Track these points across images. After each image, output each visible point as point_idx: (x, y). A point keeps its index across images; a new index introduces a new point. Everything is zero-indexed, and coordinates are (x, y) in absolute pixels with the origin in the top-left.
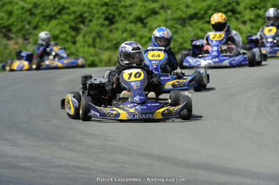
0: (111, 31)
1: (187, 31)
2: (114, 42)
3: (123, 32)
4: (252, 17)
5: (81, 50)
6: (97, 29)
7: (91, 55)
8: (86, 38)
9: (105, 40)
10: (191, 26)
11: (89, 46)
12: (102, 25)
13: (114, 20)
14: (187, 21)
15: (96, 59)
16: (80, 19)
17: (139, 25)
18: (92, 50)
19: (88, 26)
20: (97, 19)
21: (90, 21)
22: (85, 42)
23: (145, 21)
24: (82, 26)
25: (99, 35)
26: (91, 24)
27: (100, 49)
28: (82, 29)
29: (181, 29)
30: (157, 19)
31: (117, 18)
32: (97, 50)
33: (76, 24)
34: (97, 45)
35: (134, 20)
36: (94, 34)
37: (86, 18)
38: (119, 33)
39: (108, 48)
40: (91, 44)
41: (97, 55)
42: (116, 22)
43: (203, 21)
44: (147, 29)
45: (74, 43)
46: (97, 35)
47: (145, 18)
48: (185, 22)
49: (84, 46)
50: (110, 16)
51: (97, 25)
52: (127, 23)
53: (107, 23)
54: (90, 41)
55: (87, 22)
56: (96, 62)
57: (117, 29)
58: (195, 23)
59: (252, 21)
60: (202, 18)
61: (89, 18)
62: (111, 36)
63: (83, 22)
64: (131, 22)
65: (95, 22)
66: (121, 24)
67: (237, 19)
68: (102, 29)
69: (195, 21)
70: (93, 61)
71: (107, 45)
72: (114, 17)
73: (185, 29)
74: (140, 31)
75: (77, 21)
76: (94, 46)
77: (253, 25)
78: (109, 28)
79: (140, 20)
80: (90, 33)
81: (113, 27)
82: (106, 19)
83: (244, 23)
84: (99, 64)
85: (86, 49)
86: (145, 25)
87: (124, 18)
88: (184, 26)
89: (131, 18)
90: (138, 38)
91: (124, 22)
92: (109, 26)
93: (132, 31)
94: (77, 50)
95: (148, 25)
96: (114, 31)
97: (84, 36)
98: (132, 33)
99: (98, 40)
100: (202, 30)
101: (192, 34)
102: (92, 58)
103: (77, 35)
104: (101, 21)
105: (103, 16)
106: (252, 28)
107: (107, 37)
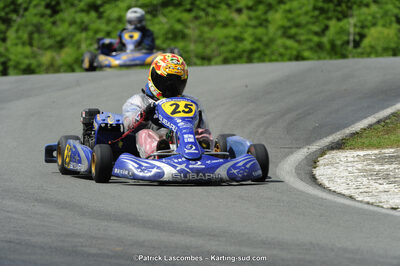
0: (54, 23)
1: (160, 23)
2: (59, 38)
3: (71, 25)
4: (250, 4)
5: (13, 49)
6: (36, 20)
7: (27, 57)
8: (20, 33)
9: (45, 35)
10: (165, 16)
11: (24, 44)
12: (42, 15)
13: (58, 8)
14: (159, 8)
15: (34, 62)
16: (12, 7)
17: (93, 14)
18: (28, 50)
19: (23, 16)
20: (36, 6)
21: (26, 9)
22: (19, 38)
23: (101, 9)
24: (14, 16)
25: (38, 29)
26: (27, 13)
27: (39, 48)
28: (15, 21)
29: (151, 20)
30: (116, 6)
31: (63, 6)
32: (35, 49)
33: (7, 14)
34: (35, 43)
35: (85, 8)
36: (30, 28)
37: (20, 5)
38: (66, 25)
39: (50, 47)
40: (27, 41)
41: (34, 56)
42: (61, 10)
43: (181, 9)
44: (104, 21)
45: (4, 40)
46: (34, 29)
47: (101, 5)
48: (156, 11)
49: (16, 45)
50: (53, 3)
51: (36, 15)
52: (76, 12)
53: (48, 12)
54: (25, 36)
55: (21, 12)
56: (33, 67)
57: (63, 21)
58: (171, 12)
59: (250, 8)
60: (180, 4)
61: (24, 5)
62: (55, 30)
63: (15, 11)
64: (82, 11)
65: (32, 11)
66: (68, 14)
67: (229, 6)
68: (42, 20)
69: (170, 8)
70: (29, 66)
71: (48, 42)
72: (58, 4)
73: (156, 20)
74: (94, 22)
75: (7, 10)
76: (31, 44)
77: (252, 14)
78: (51, 20)
79: (94, 7)
80: (26, 26)
81: (58, 17)
82: (48, 6)
83: (239, 11)
84: (37, 70)
85: (19, 48)
86: (100, 16)
87: (72, 5)
88: (155, 16)
89: (82, 5)
90: (91, 33)
91: (72, 10)
92: (51, 16)
93: (82, 22)
94: (7, 49)
95: (105, 15)
96: (59, 23)
97: (17, 31)
98: (83, 26)
99: (36, 36)
100: (179, 21)
101: (166, 27)
102: (27, 61)
103: (7, 30)
104: (41, 9)
105: (43, 3)
106: (250, 18)
107: (49, 31)
